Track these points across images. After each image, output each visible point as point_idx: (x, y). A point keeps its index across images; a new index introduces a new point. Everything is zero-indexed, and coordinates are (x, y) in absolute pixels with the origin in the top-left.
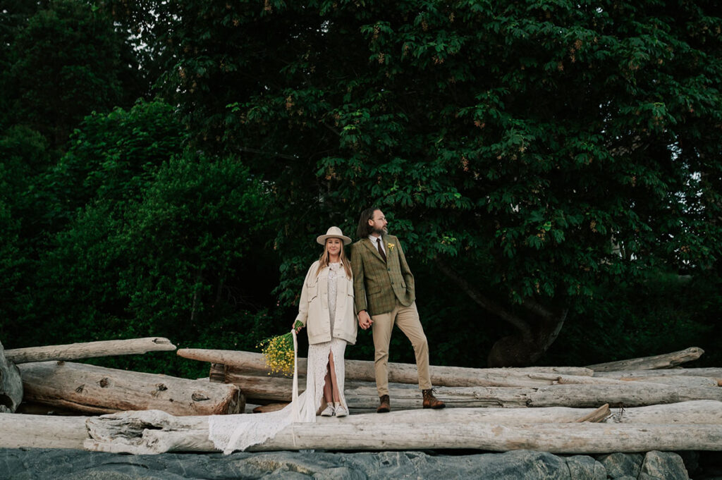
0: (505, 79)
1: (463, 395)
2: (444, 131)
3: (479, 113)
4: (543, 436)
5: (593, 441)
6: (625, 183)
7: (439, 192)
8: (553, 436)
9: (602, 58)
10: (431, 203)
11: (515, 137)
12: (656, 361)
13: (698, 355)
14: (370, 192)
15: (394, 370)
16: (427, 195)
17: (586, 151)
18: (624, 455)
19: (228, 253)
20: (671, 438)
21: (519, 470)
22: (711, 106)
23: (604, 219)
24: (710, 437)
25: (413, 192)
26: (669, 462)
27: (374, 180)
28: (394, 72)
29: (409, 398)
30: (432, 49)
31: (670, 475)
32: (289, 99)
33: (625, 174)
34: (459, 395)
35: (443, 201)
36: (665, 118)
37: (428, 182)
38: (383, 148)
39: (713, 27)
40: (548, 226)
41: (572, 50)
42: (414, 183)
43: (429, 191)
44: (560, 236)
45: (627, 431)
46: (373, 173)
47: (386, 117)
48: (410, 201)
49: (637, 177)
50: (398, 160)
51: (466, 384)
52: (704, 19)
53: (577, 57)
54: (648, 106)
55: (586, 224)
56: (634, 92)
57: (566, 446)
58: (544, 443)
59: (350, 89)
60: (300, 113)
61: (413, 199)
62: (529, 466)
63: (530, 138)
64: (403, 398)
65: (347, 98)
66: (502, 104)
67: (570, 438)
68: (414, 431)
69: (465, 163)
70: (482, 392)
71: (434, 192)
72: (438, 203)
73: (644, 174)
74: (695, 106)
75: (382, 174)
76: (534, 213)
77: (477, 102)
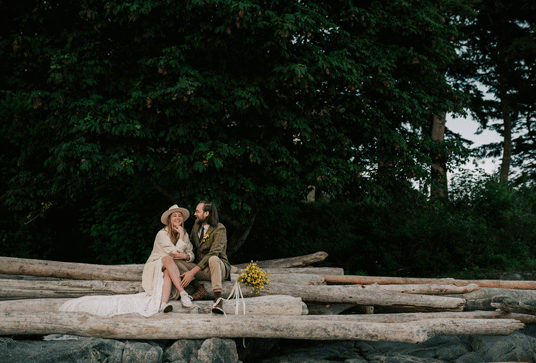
0: (188, 38)
1: (82, 287)
2: (142, 77)
3: (162, 62)
4: (122, 325)
5: (164, 330)
6: (278, 126)
7: (124, 122)
8: (130, 325)
9: (262, 27)
10: (115, 131)
11: (183, 83)
12: (293, 261)
13: (323, 258)
14: (69, 120)
15: (25, 265)
16: (113, 125)
17: (244, 98)
18: (187, 342)
19: (5, 168)
20: (229, 328)
21: (74, 356)
22: (344, 71)
23: (260, 152)
24: (261, 327)
25: (101, 122)
26: (222, 348)
27: (73, 111)
28: (99, 26)
29: (33, 288)
30: (127, 8)
31: (218, 359)
32: (16, 42)
33: (279, 119)
34: (78, 287)
35: (125, 130)
36: (306, 77)
37: (116, 115)
38: (85, 86)
39: (359, 15)
40: (210, 155)
41: (238, 19)
42: (105, 115)
43: (115, 122)
44: (219, 163)
45: (194, 321)
46: (72, 105)
47: (92, 62)
48: (98, 129)
49: (288, 121)
50: (95, 96)
51: (91, 278)
52: (352, 8)
53: (241, 24)
54: (293, 66)
55: (246, 155)
56: (287, 56)
57: (140, 333)
58: (122, 330)
59: (71, 39)
60: (26, 55)
61: (102, 127)
62: (84, 353)
63: (196, 84)
64: (29, 289)
65: (68, 46)
66: (182, 58)
67: (144, 326)
68: (9, 319)
69: (149, 102)
70: (97, 284)
71: (119, 123)
72: (121, 132)
73: (294, 120)
74: (332, 69)
75: (80, 107)
76: (201, 144)
77: (162, 54)
